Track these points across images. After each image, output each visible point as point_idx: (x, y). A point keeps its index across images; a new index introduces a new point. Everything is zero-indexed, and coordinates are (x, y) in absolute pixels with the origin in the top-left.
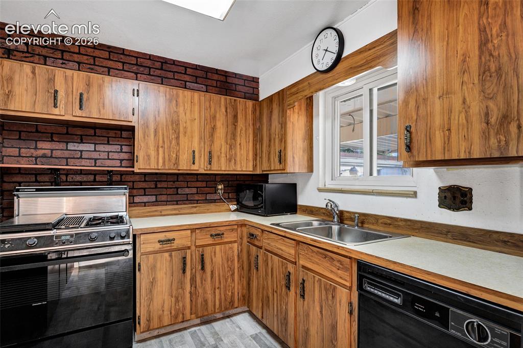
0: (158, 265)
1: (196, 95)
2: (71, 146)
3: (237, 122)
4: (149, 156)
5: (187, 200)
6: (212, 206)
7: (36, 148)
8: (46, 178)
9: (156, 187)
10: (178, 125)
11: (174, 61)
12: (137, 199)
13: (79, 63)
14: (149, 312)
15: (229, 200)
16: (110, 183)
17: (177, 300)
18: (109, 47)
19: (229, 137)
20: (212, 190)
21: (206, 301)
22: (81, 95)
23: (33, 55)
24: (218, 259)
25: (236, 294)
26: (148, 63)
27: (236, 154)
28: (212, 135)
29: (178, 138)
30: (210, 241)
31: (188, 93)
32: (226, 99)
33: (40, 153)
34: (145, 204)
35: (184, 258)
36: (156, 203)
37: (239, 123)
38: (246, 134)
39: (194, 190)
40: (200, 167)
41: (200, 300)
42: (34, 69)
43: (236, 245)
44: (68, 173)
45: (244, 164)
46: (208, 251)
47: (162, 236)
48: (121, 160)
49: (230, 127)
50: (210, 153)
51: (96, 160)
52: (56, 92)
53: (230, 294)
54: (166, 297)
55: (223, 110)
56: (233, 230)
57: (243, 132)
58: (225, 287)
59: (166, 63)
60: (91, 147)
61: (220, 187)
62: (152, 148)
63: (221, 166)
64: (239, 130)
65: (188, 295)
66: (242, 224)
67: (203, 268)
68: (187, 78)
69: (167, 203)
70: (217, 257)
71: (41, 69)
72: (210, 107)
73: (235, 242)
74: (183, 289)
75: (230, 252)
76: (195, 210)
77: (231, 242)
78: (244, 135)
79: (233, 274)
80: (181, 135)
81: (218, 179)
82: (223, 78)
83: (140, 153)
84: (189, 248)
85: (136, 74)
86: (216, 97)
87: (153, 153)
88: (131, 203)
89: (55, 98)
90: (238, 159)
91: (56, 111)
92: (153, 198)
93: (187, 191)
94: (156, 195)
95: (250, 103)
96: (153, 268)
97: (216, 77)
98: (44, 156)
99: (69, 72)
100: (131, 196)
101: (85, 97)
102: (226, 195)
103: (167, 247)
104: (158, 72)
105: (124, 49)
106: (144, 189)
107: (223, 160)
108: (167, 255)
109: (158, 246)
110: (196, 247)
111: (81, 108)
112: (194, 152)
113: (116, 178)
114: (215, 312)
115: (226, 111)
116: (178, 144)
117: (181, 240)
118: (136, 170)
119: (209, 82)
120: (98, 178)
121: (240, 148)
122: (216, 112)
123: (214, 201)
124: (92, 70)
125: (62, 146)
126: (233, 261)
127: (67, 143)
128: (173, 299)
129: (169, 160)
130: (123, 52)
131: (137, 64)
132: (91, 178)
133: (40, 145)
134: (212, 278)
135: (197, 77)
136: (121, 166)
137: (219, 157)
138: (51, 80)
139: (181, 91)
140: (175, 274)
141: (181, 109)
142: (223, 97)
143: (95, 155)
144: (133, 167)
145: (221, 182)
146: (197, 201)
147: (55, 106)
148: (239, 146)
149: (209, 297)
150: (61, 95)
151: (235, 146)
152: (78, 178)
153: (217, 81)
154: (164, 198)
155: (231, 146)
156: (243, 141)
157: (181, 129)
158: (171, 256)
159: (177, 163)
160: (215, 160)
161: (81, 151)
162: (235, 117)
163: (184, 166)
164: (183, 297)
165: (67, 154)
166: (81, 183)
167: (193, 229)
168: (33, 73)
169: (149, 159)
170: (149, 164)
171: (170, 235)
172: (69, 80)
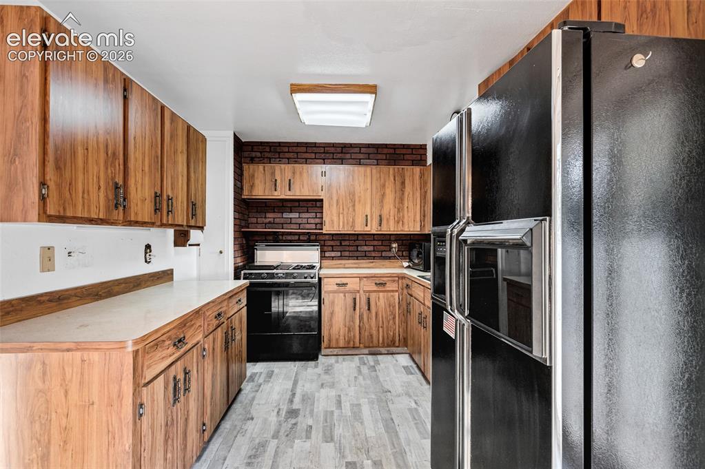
0: (336, 302)
1: (368, 169)
2: (285, 215)
3: (405, 188)
4: (332, 221)
5: (366, 256)
6: (387, 262)
7: (265, 218)
8: (271, 238)
9: (341, 245)
10: (354, 195)
11: (351, 144)
12: (327, 254)
13: (288, 159)
14: (330, 335)
15: (403, 257)
16: (309, 241)
17: (349, 330)
18: (306, 143)
19: (397, 202)
20: (388, 248)
21: (371, 335)
22: (290, 180)
23: (264, 158)
24: (382, 303)
25: (397, 335)
26: (332, 150)
27: (403, 217)
28: (382, 201)
29: (354, 206)
30: (375, 288)
31: (362, 169)
32: (394, 169)
33: (268, 220)
34: (333, 258)
35: (355, 299)
36: (341, 258)
37: (406, 188)
38: (413, 198)
39: (371, 248)
40: (373, 228)
41: (367, 334)
42: (264, 167)
43: (397, 294)
44: (283, 234)
45: (411, 224)
46: (373, 297)
47: (339, 281)
48: (316, 224)
49: (397, 194)
50: (380, 216)
51: (300, 224)
52: (276, 180)
53: (392, 334)
54: (342, 326)
55: (392, 178)
56: (394, 281)
57: (411, 195)
58: (387, 327)
59: (345, 147)
60: (297, 215)
61: (394, 245)
62: (335, 215)
63: (391, 228)
64: (406, 194)
65: (357, 328)
66: (403, 277)
67: (369, 309)
68: (361, 156)
69: (349, 258)
70: (381, 301)
71: (268, 166)
72: (380, 177)
73: (397, 291)
74: (353, 322)
75: (392, 299)
76: (371, 265)
77: (393, 291)
78: (411, 199)
79: (394, 318)
80: (356, 203)
81: (393, 238)
82: (392, 151)
83: (326, 218)
84: (358, 292)
85: (324, 159)
86: (384, 168)
87: (335, 219)
88: (323, 257)
89: (275, 185)
90: (405, 221)
91: (276, 193)
92: (339, 254)
93: (366, 248)
94: (341, 251)
95: (417, 169)
96: (333, 303)
97: (385, 151)
98: (270, 223)
99: (283, 166)
100: (322, 251)
101: (292, 182)
102: (400, 253)
103: (342, 288)
104: (339, 156)
105: (315, 143)
106: (332, 246)
107: (392, 222)
108: (342, 295)
109: (336, 287)
110: (364, 291)
111: (290, 190)
112: (367, 216)
113: (313, 238)
114: (378, 346)
115: (395, 180)
116: (354, 210)
117: (353, 284)
118: (324, 232)
119: (379, 156)
120: (302, 238)
121: (408, 211)
122: (385, 182)
123: (390, 258)
124: (296, 162)
125: (280, 215)
126: (394, 307)
127: (282, 213)
128: (347, 329)
129: (348, 223)
130: (315, 145)
131: (324, 153)
132: (297, 237)
133: (268, 215)
134: (376, 317)
135: (369, 154)
136: (316, 229)
137: (388, 220)
138: (273, 174)
139: (356, 168)
140: (348, 310)
141: (356, 183)
142: (391, 167)
143: (299, 221)
144: (322, 229)
145: (396, 241)
146: (374, 258)
147: (276, 190)
148: (406, 209)
149: (374, 333)
150: (279, 182)
151: (403, 209)
152: (289, 238)
153: (386, 154)
154: (347, 254)
155: (399, 209)
156: (411, 204)
157: (357, 198)
158: (345, 296)
159: (353, 226)
160: (384, 222)
161: (291, 218)
162: (403, 183)
163: (359, 228)
164: (354, 329)
165: (282, 221)
166: (291, 241)
167: (361, 278)
168: (264, 170)
169: (333, 223)
170: (333, 227)
171: (344, 281)
172: (283, 171)
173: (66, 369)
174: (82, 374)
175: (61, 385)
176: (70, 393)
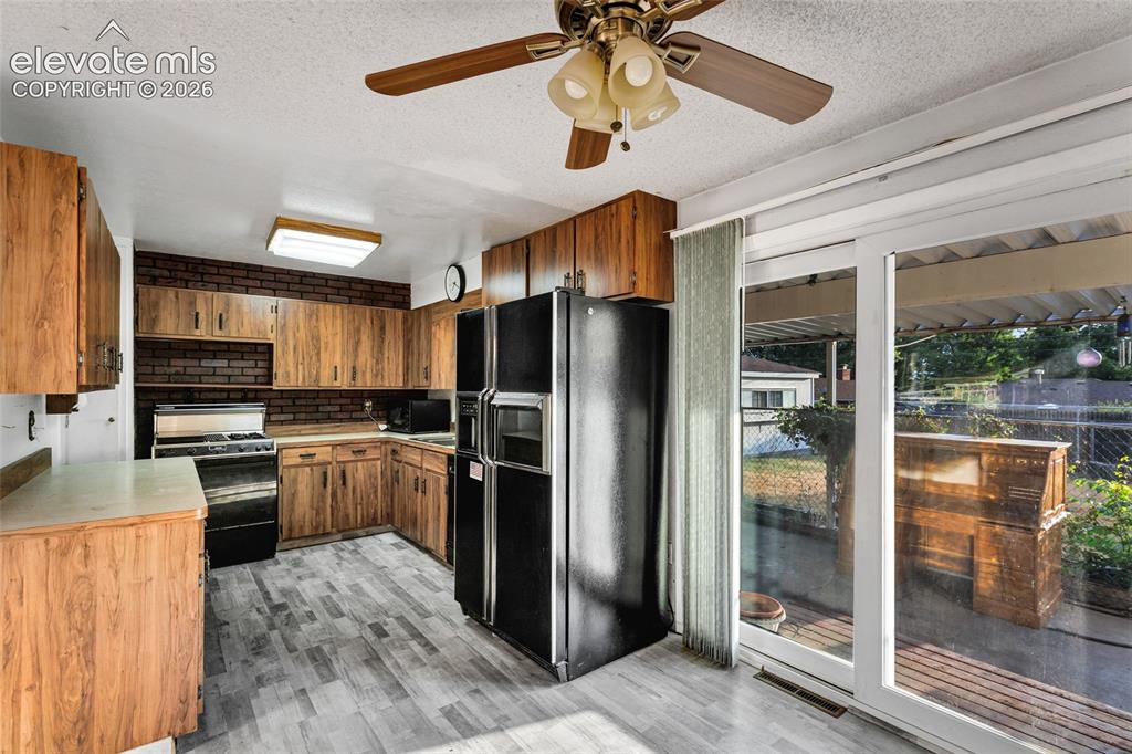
0: (300, 478)
1: (338, 308)
2: (204, 363)
3: (384, 334)
4: (288, 373)
5: (329, 418)
6: (358, 425)
7: (169, 366)
8: (180, 396)
9: (294, 404)
10: (318, 340)
11: (314, 274)
12: (273, 418)
13: (218, 284)
14: (290, 522)
15: (379, 419)
16: (244, 400)
17: (318, 514)
18: (247, 265)
19: (375, 351)
20: (359, 407)
21: (347, 516)
22: (221, 315)
23: (176, 280)
24: (361, 475)
25: (379, 511)
26: (287, 278)
27: (383, 368)
28: (356, 350)
29: (318, 354)
30: (352, 458)
31: (329, 307)
32: (371, 311)
33: (173, 370)
34: (282, 423)
35: (325, 474)
36: (295, 421)
37: (387, 335)
38: (395, 347)
39: (337, 408)
40: (343, 383)
41: (341, 514)
42: (177, 293)
43: (379, 462)
44: (201, 390)
45: (393, 378)
46: (349, 467)
47: (303, 451)
48: (256, 376)
49: (376, 343)
50: (354, 368)
51: (229, 376)
52: (197, 314)
53: (373, 510)
54: (307, 509)
55: (369, 321)
56: (376, 447)
57: (392, 344)
58: (367, 503)
59: (305, 276)
60: (225, 363)
61: (367, 404)
62: (291, 364)
63: (367, 382)
64: (387, 342)
65: (329, 510)
66: (386, 442)
67: (344, 483)
68: (328, 290)
69: (306, 421)
70: (360, 473)
71: (183, 292)
72: (354, 319)
73: (378, 459)
74: (324, 502)
75: (373, 470)
76: (338, 429)
77: (374, 459)
78: (392, 348)
79: (376, 491)
80: (322, 350)
81: (366, 395)
82: (368, 288)
83: (278, 370)
84: (330, 463)
85: (274, 290)
86: (360, 308)
87: (292, 370)
88: (267, 422)
89: (197, 320)
90: (386, 374)
91: (197, 332)
92: (291, 417)
93: (329, 408)
94: (294, 413)
95: (400, 313)
96: (295, 481)
97: (361, 287)
98: (177, 374)
99: (209, 293)
100: (268, 414)
101: (224, 316)
102: (375, 414)
103: (308, 461)
104: (297, 287)
105: (261, 266)
106: (281, 407)
107: (369, 376)
108: (308, 469)
109: (300, 460)
110: (338, 462)
111: (221, 328)
112: (336, 367)
113: (251, 395)
114: (357, 528)
115: (372, 323)
116: (319, 360)
117: (323, 455)
118: (275, 388)
119: (352, 293)
120: (232, 396)
121: (389, 362)
122: (360, 324)
123: (362, 420)
124: (230, 290)
125: (196, 363)
126: (376, 478)
127: (200, 359)
128: (314, 512)
129: (310, 377)
130: (261, 269)
131: (275, 281)
132: (225, 395)
133: (173, 362)
134: (354, 492)
135: (339, 289)
136: (256, 383)
137: (364, 373)
138: (193, 303)
139: (321, 306)
140: (316, 488)
141: (322, 324)
142: (368, 309)
143: (229, 372)
144: (271, 384)
145: (369, 398)
146: (341, 420)
147: (197, 328)
148: (386, 360)
149: (351, 511)
150: (202, 316)
151: (383, 359)
152: (211, 395)
153: (361, 291)
154: (303, 416)
155: (377, 360)
156: (392, 353)
157: (322, 343)
158: (312, 470)
159: (317, 380)
160: (359, 376)
161: (214, 368)
162: (383, 329)
163: (326, 382)
164: (324, 510)
165: (199, 371)
166: (215, 401)
167: (334, 446)
168: (177, 297)
169: (288, 376)
170: (288, 382)
171: (311, 451)
172: (209, 302)
173: (116, 548)
174: (137, 551)
175: (110, 566)
176: (121, 574)
